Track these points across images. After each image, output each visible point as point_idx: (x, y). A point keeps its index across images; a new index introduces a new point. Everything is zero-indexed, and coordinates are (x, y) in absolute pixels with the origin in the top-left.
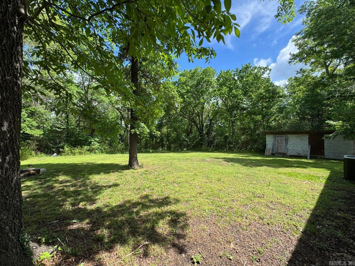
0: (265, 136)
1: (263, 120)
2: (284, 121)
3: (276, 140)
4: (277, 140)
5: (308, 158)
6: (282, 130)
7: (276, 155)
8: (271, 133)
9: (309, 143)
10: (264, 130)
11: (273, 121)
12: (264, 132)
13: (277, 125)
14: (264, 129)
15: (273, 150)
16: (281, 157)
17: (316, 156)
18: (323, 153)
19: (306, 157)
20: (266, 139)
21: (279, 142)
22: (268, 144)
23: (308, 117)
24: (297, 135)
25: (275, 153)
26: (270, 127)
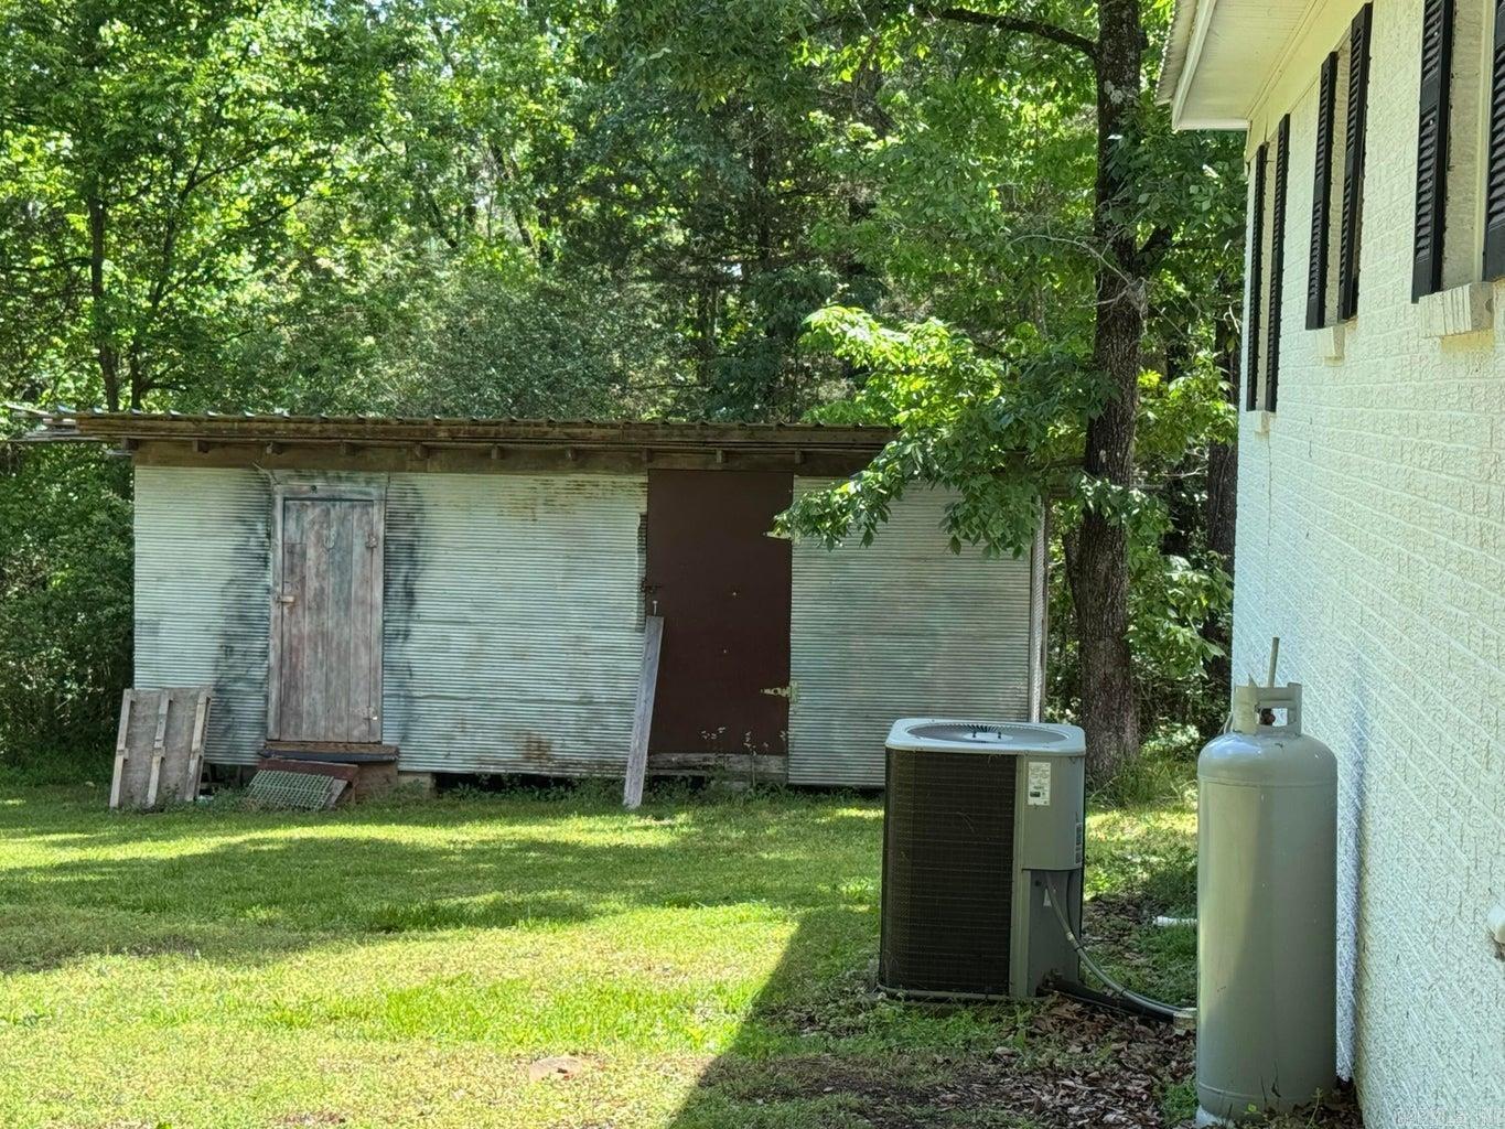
0: (127, 493)
1: (99, 223)
2: (383, 261)
3: (277, 557)
4: (290, 550)
5: (633, 793)
6: (355, 405)
7: (262, 782)
8: (205, 447)
9: (648, 587)
10: (113, 395)
11: (232, 241)
12: (112, 425)
13: (295, 312)
14: (108, 361)
15: (221, 705)
16: (327, 814)
17: (712, 759)
18: (770, 727)
19: (602, 794)
20: (127, 537)
21: (313, 584)
22: (154, 629)
23: (658, 230)
24: (520, 485)
25: (248, 757)
26: (190, 335)
